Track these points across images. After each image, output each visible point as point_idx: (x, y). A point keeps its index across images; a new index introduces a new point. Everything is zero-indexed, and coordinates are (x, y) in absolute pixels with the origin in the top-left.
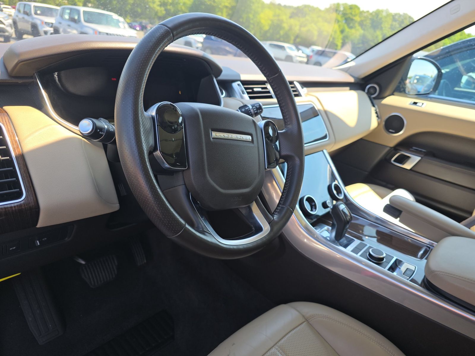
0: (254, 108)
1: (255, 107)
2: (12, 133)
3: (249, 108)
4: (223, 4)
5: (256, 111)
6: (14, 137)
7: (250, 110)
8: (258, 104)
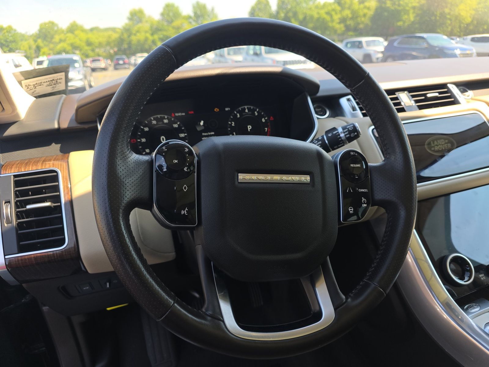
0: (345, 131)
1: (347, 130)
2: (66, 179)
3: (338, 132)
4: (410, 5)
5: (348, 136)
6: (67, 183)
7: (339, 135)
8: (352, 125)
